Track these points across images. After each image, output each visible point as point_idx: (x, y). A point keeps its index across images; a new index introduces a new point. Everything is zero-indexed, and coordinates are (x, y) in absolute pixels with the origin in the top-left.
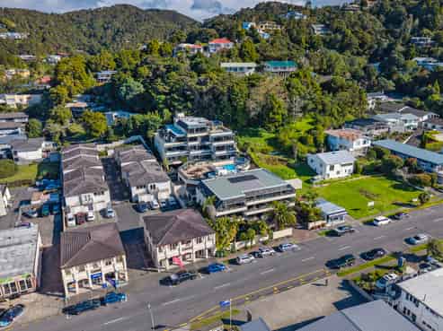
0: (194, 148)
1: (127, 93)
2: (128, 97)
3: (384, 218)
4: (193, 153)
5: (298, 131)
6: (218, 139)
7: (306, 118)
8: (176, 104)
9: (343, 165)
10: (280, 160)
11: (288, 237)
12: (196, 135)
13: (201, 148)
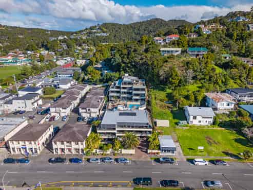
0: (125, 93)
1: (113, 62)
2: (114, 64)
3: (202, 160)
4: (123, 95)
5: (188, 91)
6: (138, 90)
7: (197, 84)
8: (127, 69)
9: (203, 117)
10: (168, 107)
11: (131, 155)
12: (127, 86)
13: (128, 93)
